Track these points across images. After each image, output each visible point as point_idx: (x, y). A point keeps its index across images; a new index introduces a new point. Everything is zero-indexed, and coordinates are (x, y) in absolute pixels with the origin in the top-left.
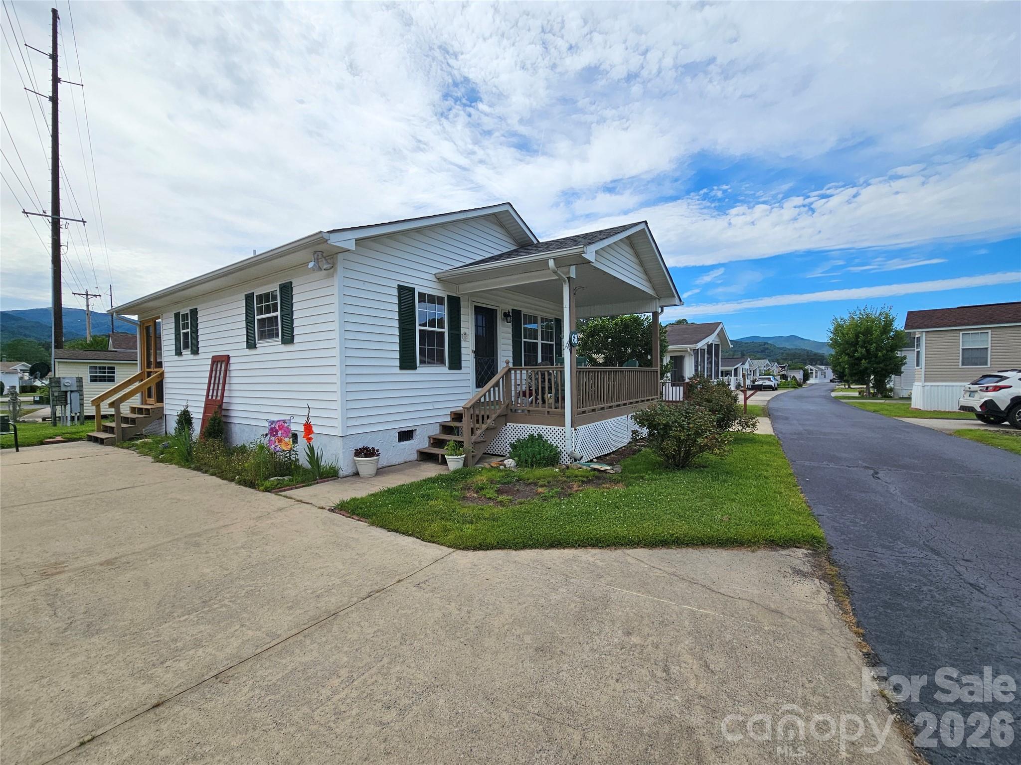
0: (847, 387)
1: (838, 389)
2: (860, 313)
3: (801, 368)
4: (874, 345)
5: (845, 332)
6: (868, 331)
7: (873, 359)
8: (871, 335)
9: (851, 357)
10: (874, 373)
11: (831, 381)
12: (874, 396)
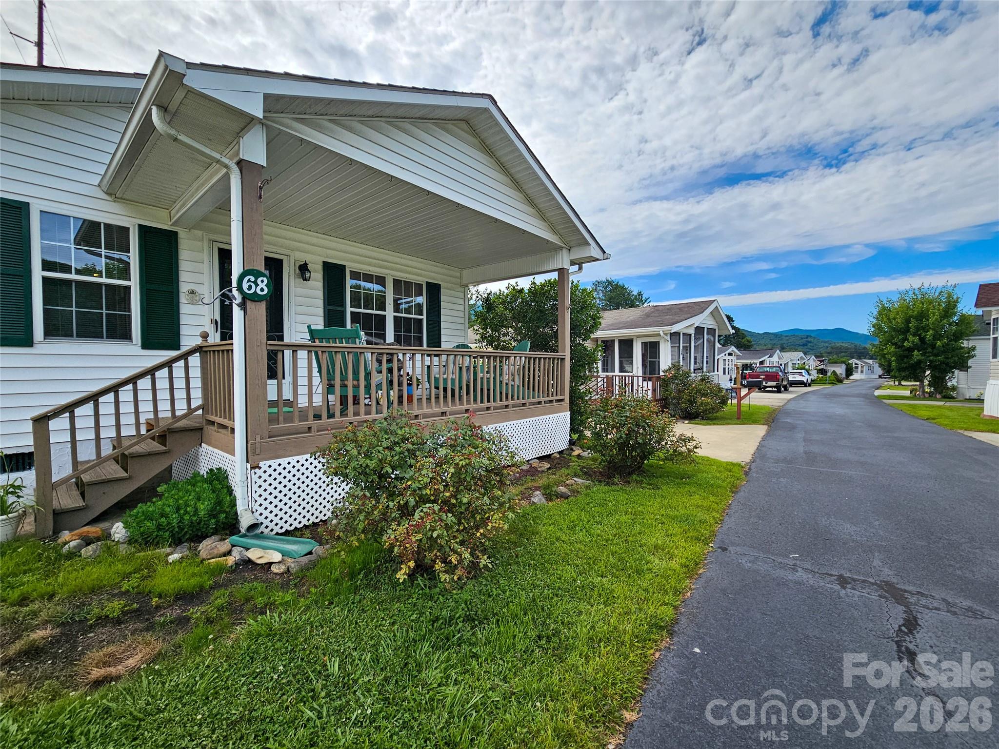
0: (897, 383)
1: (886, 386)
2: (914, 293)
3: (843, 362)
4: (931, 332)
5: (891, 317)
6: (922, 316)
7: (930, 350)
8: (928, 320)
9: (899, 347)
10: (930, 367)
11: (880, 377)
12: (931, 396)
